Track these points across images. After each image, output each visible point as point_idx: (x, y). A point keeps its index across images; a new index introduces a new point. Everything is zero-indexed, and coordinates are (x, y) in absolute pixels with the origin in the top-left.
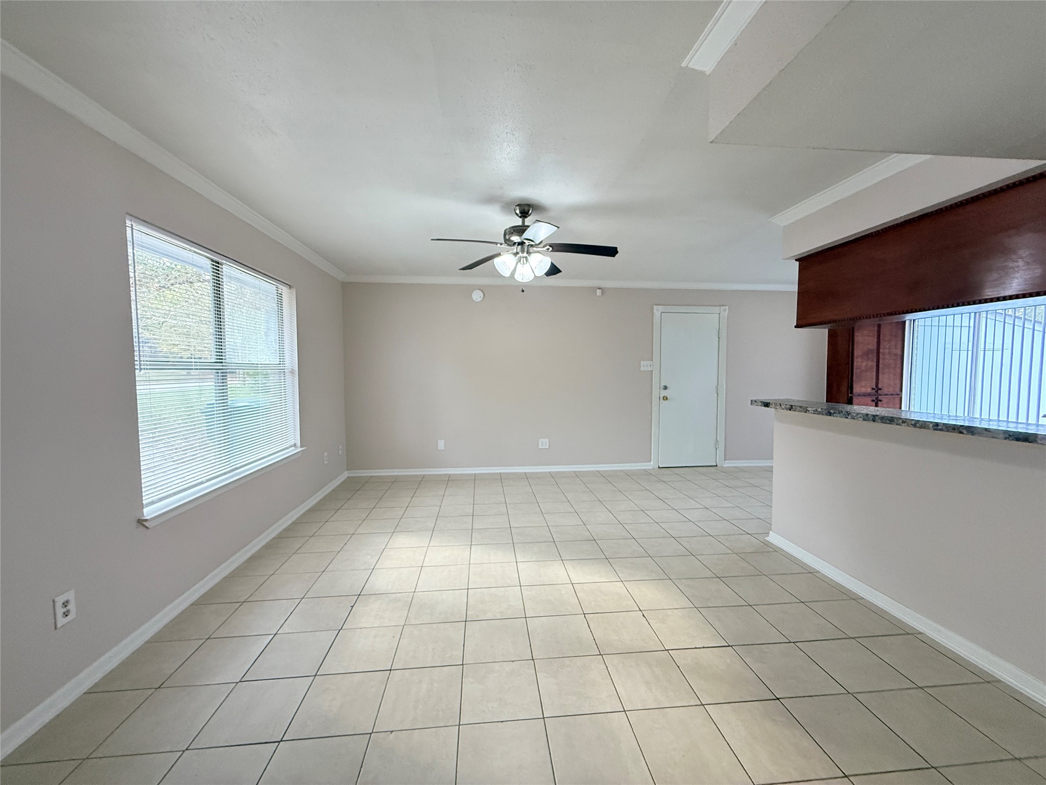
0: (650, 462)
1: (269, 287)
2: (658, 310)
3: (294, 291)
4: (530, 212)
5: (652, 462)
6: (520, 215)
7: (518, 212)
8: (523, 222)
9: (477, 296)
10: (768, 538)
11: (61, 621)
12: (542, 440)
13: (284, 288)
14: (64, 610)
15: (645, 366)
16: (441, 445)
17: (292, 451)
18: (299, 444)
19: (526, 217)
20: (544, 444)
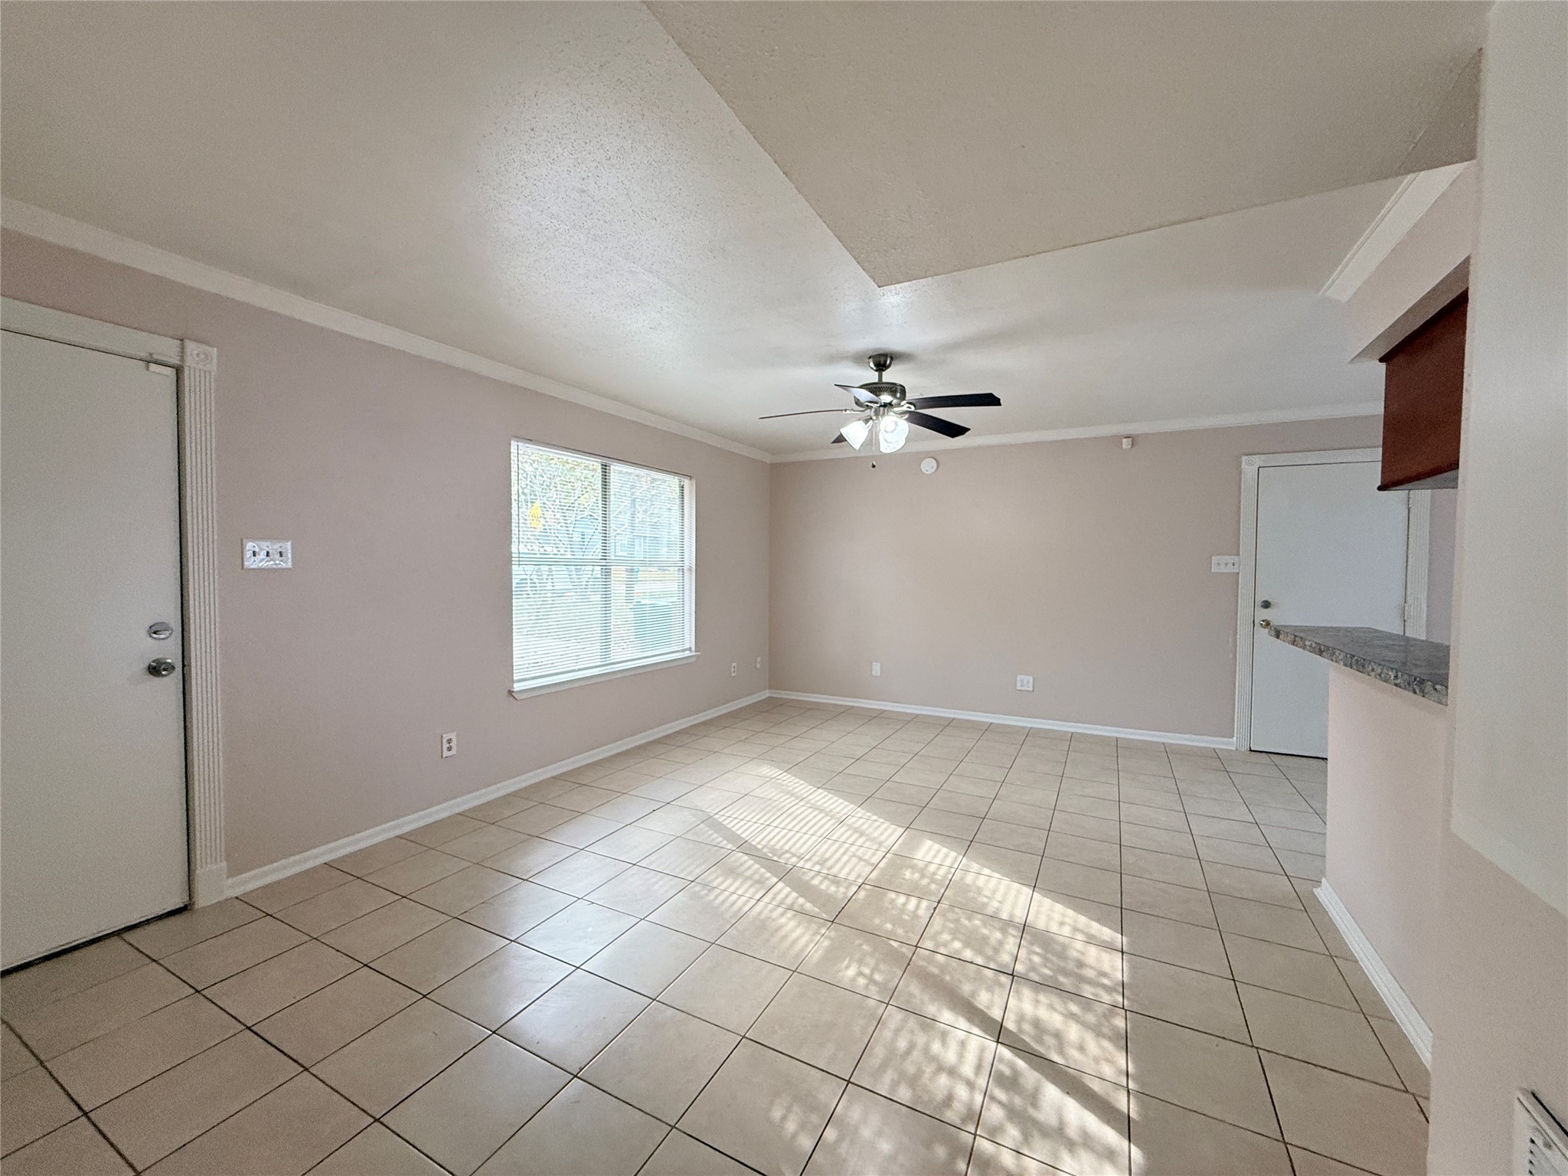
0: (1232, 737)
1: (673, 481)
2: (1249, 467)
3: (694, 481)
4: (888, 362)
5: (1235, 739)
6: (875, 368)
7: (872, 365)
8: (880, 377)
9: (928, 466)
10: (1319, 889)
11: (446, 753)
12: (1023, 677)
13: (685, 480)
14: (448, 745)
15: (1221, 564)
16: (876, 669)
17: (687, 653)
18: (693, 649)
19: (884, 370)
20: (1025, 682)
